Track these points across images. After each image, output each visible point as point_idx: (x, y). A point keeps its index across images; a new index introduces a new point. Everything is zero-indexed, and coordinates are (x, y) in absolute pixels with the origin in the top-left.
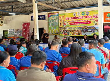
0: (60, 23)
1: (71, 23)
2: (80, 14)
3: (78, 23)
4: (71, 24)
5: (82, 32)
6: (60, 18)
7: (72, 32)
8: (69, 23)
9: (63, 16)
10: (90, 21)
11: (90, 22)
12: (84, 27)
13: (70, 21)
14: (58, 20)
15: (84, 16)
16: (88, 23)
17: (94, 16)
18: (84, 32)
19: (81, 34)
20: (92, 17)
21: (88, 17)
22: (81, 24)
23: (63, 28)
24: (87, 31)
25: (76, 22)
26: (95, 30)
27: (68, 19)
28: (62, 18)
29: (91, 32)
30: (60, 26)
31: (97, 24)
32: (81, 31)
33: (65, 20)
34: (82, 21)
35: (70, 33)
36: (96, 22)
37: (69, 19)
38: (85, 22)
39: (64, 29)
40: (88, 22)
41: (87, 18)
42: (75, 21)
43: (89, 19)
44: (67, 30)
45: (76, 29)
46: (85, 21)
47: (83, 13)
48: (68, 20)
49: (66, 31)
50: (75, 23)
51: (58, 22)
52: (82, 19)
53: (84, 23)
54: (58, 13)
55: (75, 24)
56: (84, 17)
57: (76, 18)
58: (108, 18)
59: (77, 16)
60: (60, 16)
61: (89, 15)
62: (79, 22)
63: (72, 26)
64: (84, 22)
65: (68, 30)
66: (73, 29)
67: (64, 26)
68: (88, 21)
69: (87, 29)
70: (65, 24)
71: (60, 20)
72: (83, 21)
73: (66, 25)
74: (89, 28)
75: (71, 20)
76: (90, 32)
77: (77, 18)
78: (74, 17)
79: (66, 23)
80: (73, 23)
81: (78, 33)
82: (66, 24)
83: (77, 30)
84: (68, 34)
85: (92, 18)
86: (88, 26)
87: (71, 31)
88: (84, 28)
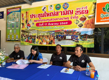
0: (23, 24)
1: (39, 23)
2: (53, 9)
3: (49, 24)
4: (38, 25)
5: (56, 40)
6: (23, 15)
7: (40, 38)
8: (35, 23)
9: (27, 12)
10: (70, 19)
11: (70, 23)
12: (59, 31)
13: (36, 21)
14: (19, 18)
15: (59, 11)
16: (67, 23)
17: (78, 10)
18: (59, 40)
19: (54, 43)
20: (74, 13)
21: (67, 13)
22: (54, 25)
23: (27, 32)
24: (64, 38)
25: (46, 22)
26: (79, 37)
27: (33, 17)
28: (25, 15)
29: (72, 39)
30: (23, 28)
31: (82, 25)
32: (54, 38)
33: (29, 18)
34: (56, 21)
35: (37, 40)
36: (81, 22)
37: (35, 17)
38: (62, 22)
39: (27, 34)
40: (65, 22)
41: (64, 14)
42: (45, 20)
43: (69, 16)
44: (31, 34)
45: (46, 34)
46: (61, 20)
47: (58, 6)
48: (33, 19)
49: (30, 36)
50: (44, 23)
51: (19, 23)
52: (55, 17)
53: (59, 25)
54: (20, 8)
55: (44, 25)
56: (60, 14)
57: (46, 15)
58: (105, 13)
59: (48, 11)
60: (22, 12)
61: (68, 9)
62: (51, 23)
63: (40, 28)
64: (59, 22)
65: (34, 34)
66: (40, 34)
67: (28, 28)
68: (67, 20)
69: (65, 34)
70: (29, 25)
71: (23, 19)
72: (58, 20)
73: (30, 27)
74: (68, 32)
75: (38, 18)
76: (70, 39)
77: (48, 15)
78: (43, 12)
79: (31, 23)
80: (41, 23)
81: (48, 40)
82: (31, 25)
83: (48, 36)
84: (34, 42)
85: (74, 15)
86: (67, 30)
87: (37, 38)
88: (59, 33)
